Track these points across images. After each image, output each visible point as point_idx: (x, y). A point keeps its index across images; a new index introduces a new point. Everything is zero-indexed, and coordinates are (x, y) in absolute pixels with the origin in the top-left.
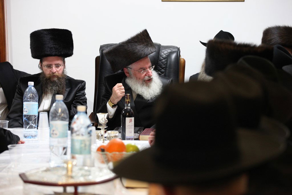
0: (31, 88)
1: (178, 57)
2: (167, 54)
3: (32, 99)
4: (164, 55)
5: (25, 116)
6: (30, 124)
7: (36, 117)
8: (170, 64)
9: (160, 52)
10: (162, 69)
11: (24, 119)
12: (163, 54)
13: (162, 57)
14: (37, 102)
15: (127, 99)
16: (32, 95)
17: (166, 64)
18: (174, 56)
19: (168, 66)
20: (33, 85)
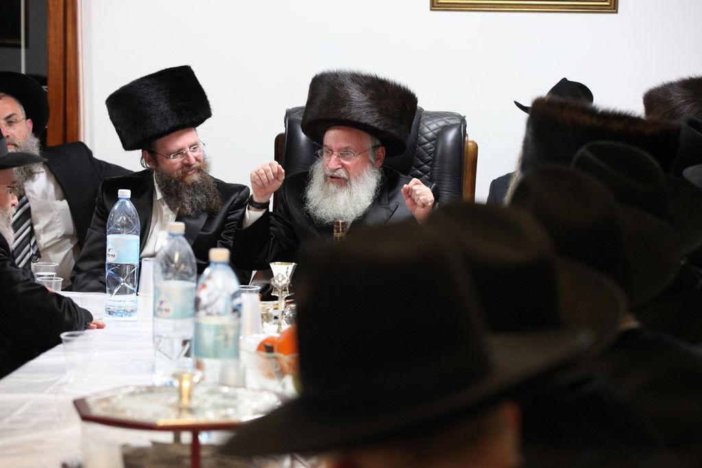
0: (124, 203)
1: (461, 138)
2: (436, 131)
3: (127, 227)
4: (429, 132)
5: (111, 265)
6: (122, 284)
7: (136, 268)
8: (443, 154)
9: (421, 124)
10: (426, 163)
11: (108, 272)
12: (427, 130)
13: (425, 138)
14: (137, 234)
15: (338, 232)
16: (127, 220)
17: (434, 152)
18: (451, 135)
19: (437, 158)
20: (130, 197)
